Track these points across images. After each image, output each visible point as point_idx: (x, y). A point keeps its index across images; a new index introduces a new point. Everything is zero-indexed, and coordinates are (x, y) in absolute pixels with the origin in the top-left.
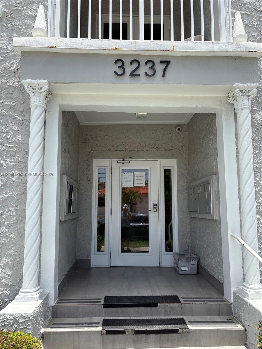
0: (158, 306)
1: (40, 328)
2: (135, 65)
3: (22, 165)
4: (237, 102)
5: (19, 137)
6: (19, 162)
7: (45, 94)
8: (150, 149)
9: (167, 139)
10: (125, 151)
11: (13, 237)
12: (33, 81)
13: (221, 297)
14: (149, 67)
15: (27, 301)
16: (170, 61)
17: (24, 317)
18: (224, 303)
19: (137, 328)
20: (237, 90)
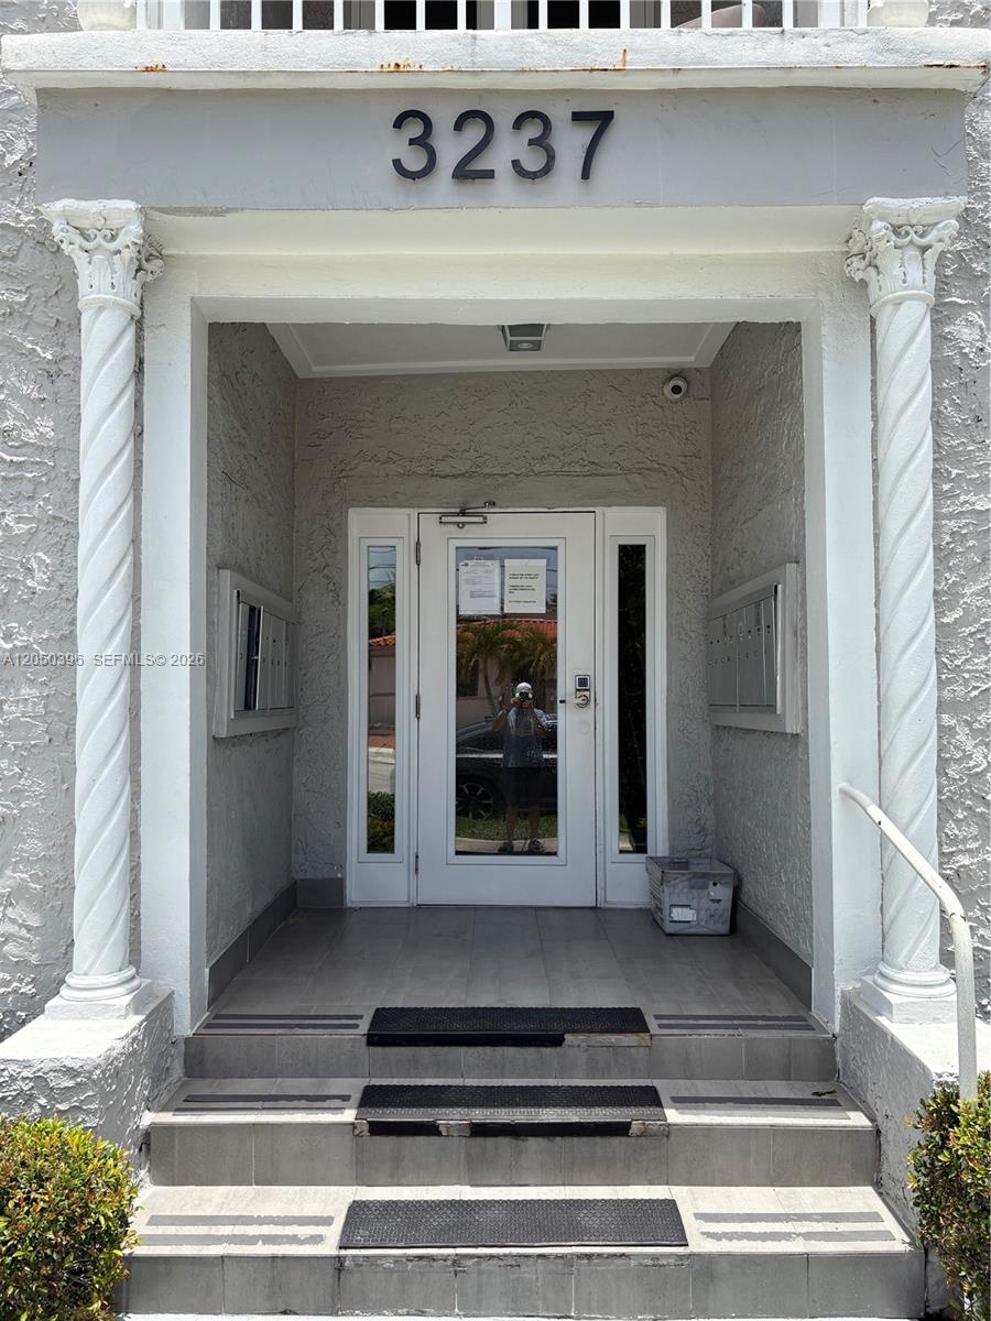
0: (566, 1043)
1: (138, 1112)
2: (474, 133)
3: (62, 531)
4: (879, 273)
5: (46, 426)
6: (48, 522)
7: (132, 258)
8: (566, 469)
9: (629, 428)
10: (470, 476)
11: (40, 794)
12: (84, 204)
13: (802, 1013)
14: (530, 140)
15: (88, 1018)
16: (612, 112)
17: (70, 1072)
18: (810, 1034)
19: (480, 1115)
20: (878, 225)
